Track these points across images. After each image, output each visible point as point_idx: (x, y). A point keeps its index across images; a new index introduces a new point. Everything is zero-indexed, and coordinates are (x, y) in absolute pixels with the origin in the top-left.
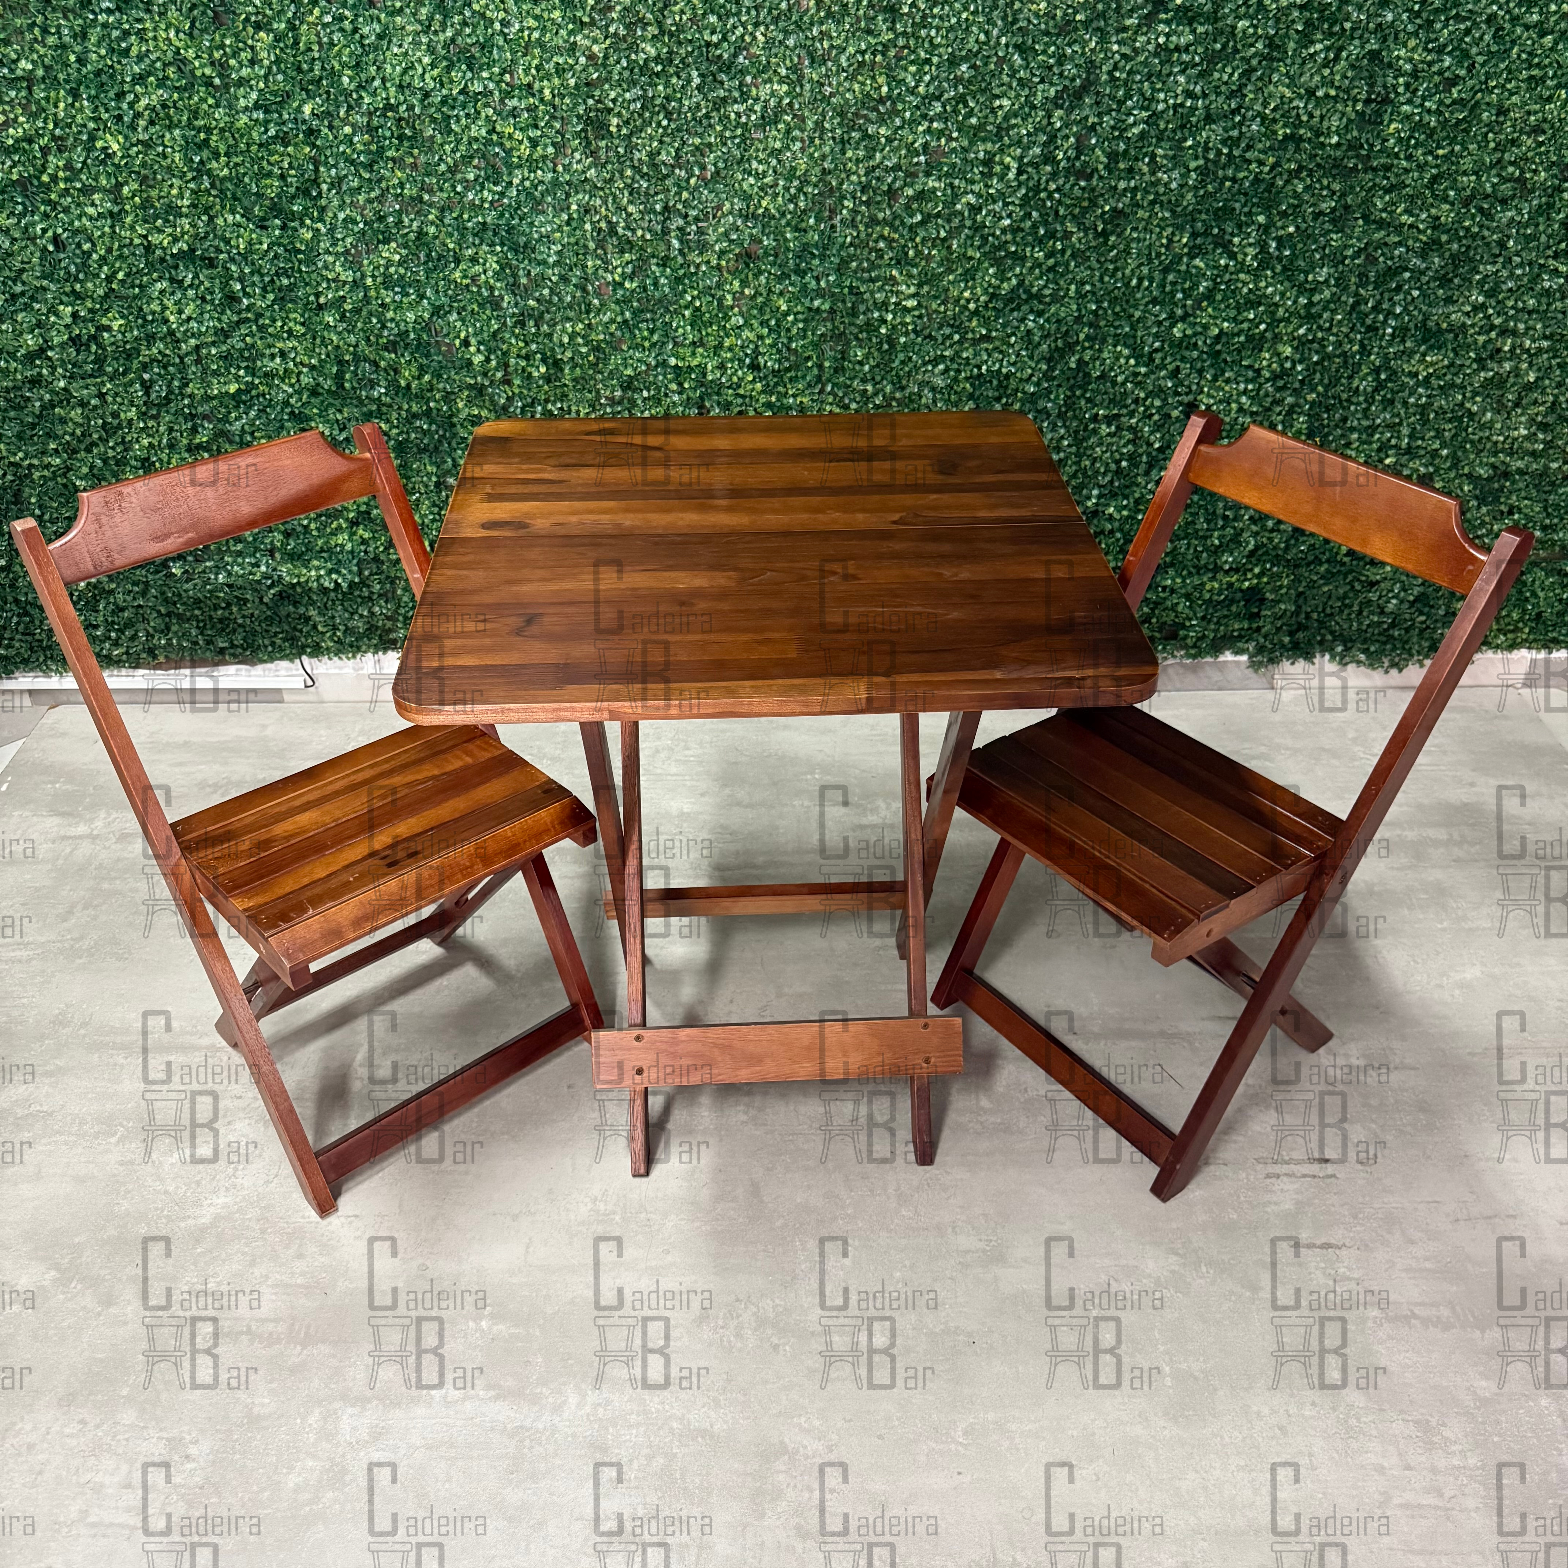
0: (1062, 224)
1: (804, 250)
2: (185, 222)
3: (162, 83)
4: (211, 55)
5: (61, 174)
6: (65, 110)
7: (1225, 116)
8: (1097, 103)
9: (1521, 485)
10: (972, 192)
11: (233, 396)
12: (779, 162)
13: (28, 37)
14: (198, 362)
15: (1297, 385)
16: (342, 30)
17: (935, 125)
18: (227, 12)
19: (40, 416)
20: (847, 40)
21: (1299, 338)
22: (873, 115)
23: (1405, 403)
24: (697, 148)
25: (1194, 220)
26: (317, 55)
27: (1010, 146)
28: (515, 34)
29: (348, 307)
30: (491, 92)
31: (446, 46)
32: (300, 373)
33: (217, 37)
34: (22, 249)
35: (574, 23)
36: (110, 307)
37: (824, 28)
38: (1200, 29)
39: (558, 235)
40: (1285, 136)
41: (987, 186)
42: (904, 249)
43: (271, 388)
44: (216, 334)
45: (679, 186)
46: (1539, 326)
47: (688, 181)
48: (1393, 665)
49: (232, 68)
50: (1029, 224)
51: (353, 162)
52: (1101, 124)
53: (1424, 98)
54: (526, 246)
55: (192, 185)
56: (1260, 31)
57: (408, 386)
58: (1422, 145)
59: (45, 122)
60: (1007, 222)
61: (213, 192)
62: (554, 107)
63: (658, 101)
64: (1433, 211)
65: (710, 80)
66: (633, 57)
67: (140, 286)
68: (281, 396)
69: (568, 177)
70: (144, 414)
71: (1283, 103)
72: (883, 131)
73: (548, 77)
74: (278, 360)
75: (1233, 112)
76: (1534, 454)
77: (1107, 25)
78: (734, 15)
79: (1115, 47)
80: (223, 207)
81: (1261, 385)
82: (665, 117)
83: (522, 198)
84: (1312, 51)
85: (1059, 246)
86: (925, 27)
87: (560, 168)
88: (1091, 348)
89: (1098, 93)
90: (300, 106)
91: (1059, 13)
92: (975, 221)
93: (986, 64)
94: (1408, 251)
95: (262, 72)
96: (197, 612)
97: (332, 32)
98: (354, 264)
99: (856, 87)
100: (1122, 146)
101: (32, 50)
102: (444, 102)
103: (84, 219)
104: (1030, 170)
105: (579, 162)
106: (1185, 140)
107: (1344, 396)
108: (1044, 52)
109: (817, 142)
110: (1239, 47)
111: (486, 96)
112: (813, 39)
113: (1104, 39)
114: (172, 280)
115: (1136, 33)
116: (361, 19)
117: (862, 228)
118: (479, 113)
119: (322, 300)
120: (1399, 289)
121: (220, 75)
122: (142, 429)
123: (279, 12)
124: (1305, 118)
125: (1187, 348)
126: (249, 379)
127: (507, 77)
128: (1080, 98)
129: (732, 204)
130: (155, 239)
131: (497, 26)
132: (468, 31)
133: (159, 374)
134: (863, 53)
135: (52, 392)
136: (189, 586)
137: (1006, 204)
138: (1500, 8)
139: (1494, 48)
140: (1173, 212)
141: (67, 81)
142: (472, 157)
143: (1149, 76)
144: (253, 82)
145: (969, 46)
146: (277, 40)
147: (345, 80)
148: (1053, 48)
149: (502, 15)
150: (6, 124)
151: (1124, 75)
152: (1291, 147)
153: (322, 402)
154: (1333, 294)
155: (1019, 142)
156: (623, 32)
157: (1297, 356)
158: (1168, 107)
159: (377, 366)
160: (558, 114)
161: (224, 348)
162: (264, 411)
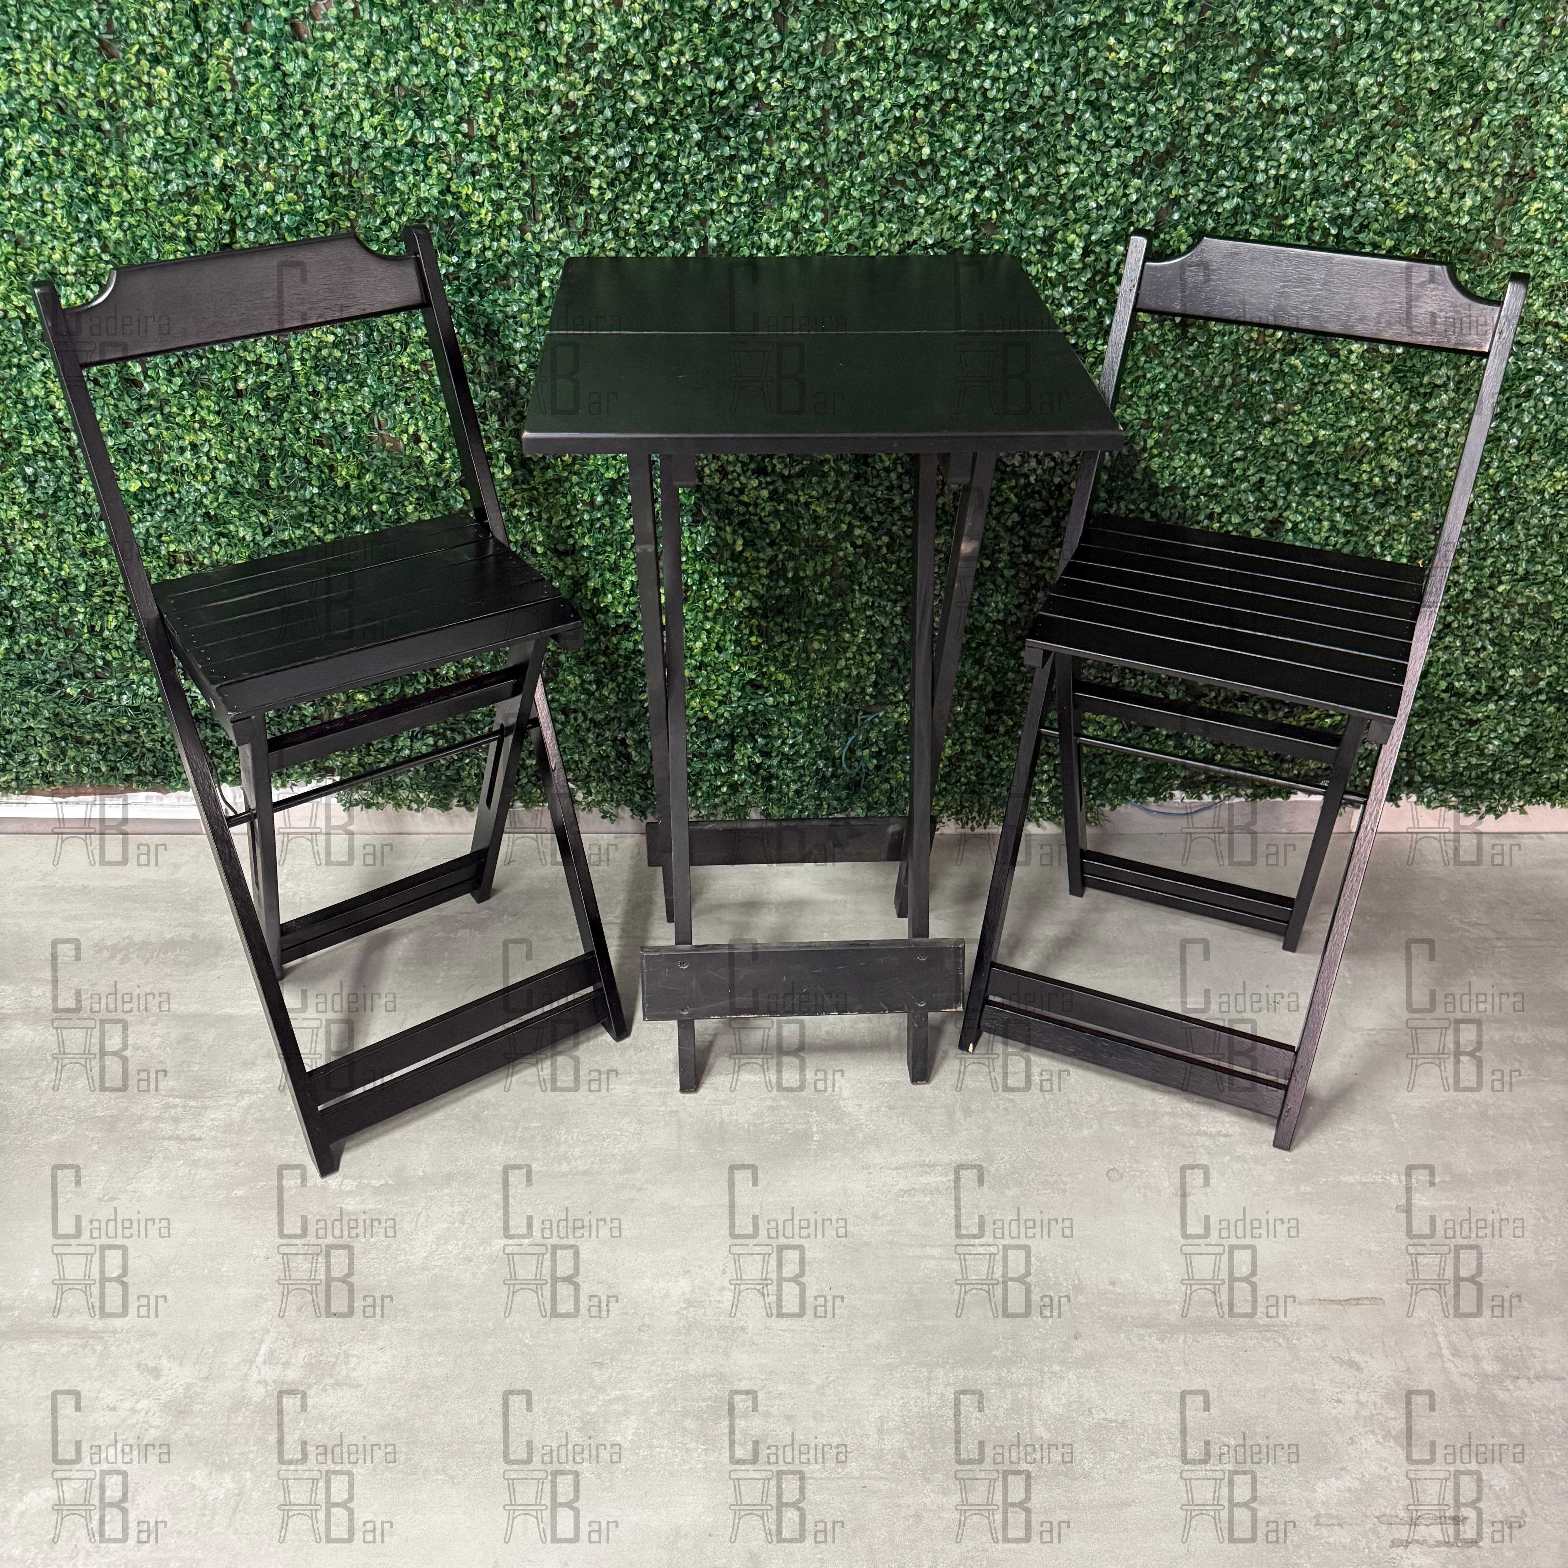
3: (37, 125)
4: (97, 93)
7: (1337, 190)
8: (1183, 172)
11: (135, 495)
12: (796, 233)
15: (1402, 503)
16: (260, 66)
17: (987, 194)
18: (117, 40)
20: (882, 90)
21: (1408, 450)
22: (910, 182)
23: (1526, 524)
24: (697, 217)
26: (229, 97)
27: (1076, 221)
28: (475, 75)
29: (272, 394)
31: (389, 88)
32: (215, 469)
33: (105, 73)
35: (547, 63)
37: (854, 75)
38: (1314, 87)
39: (525, 316)
40: (1408, 217)
43: (180, 485)
44: (113, 421)
48: (1490, 810)
49: (124, 110)
50: (1093, 313)
51: (276, 226)
52: (1186, 197)
54: (487, 326)
55: (78, 249)
56: (1385, 90)
57: (347, 486)
60: (1068, 311)
61: (106, 257)
62: (523, 164)
63: (649, 160)
65: (713, 136)
66: (619, 105)
67: (18, 366)
68: (193, 495)
69: (538, 248)
70: (30, 512)
71: (1407, 177)
72: (922, 200)
73: (515, 128)
74: (188, 454)
75: (1346, 186)
77: (1200, 78)
78: (743, 57)
79: (1210, 106)
81: (1358, 500)
82: (658, 178)
83: (483, 271)
84: (1446, 114)
86: (977, 76)
87: (529, 237)
88: (1160, 455)
89: (1184, 160)
90: (209, 157)
91: (1142, 63)
93: (1052, 124)
95: (161, 116)
96: (97, 735)
97: (247, 68)
99: (892, 148)
100: (1211, 224)
102: (387, 155)
104: (1098, 249)
105: (551, 231)
106: (1286, 217)
108: (1122, 110)
109: (842, 211)
110: (1360, 109)
111: (438, 149)
112: (841, 89)
113: (1195, 96)
115: (1234, 89)
116: (284, 54)
118: (429, 169)
119: (241, 385)
120: (1528, 395)
121: (110, 118)
122: (27, 530)
123: (181, 44)
124: (1432, 194)
125: (1274, 458)
126: (154, 475)
127: (464, 127)
128: (1163, 166)
131: (452, 65)
132: (415, 70)
133: (45, 469)
134: (901, 107)
136: (88, 708)
137: (1067, 289)
142: (421, 221)
143: (1248, 140)
144: (150, 128)
145: (1030, 102)
146: (179, 77)
147: (265, 127)
148: (1132, 106)
149: (458, 51)
151: (1218, 140)
152: (1414, 227)
153: (243, 503)
154: (1451, 400)
155: (1087, 216)
156: (608, 76)
157: (1404, 470)
158: (1269, 178)
159: (309, 462)
160: (527, 172)
161: (123, 439)
162: (172, 511)
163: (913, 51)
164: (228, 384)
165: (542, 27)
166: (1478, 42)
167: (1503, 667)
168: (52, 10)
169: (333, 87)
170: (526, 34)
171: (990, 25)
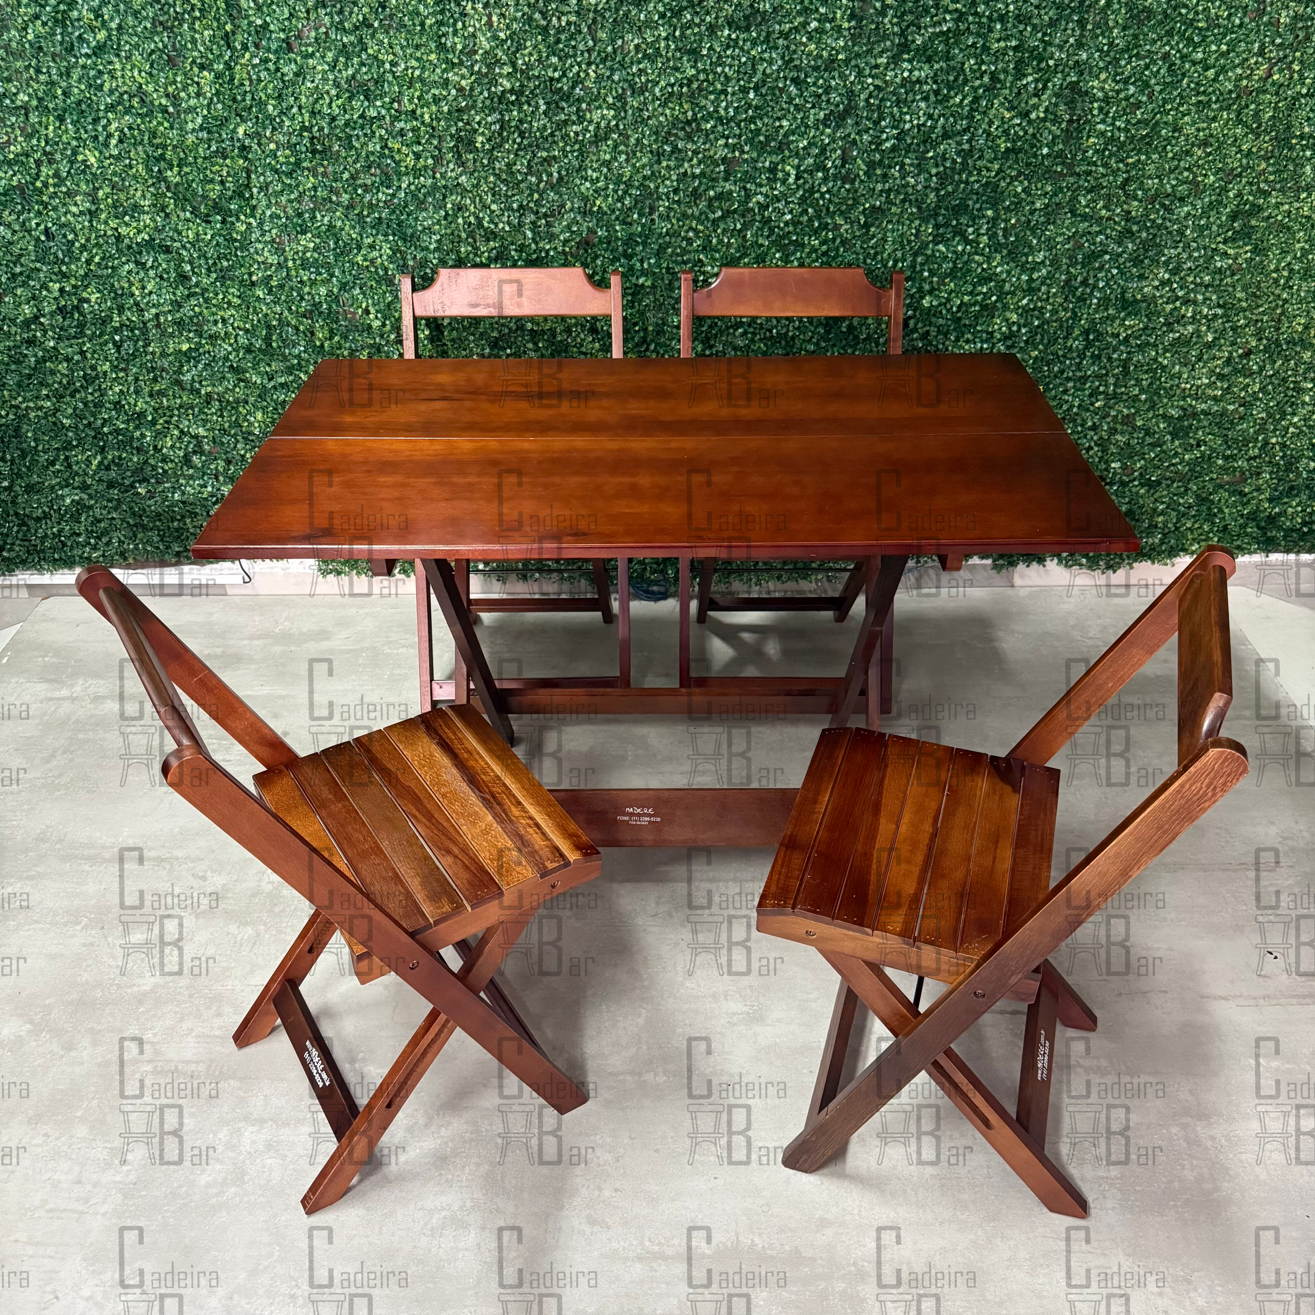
0: (832, 218)
1: (630, 239)
2: (147, 218)
3: (128, 111)
4: (166, 89)
5: (51, 181)
6: (54, 131)
7: (959, 134)
8: (857, 123)
9: (1206, 423)
10: (761, 193)
11: (185, 353)
12: (609, 170)
13: (25, 76)
14: (158, 326)
15: (1022, 345)
16: (267, 69)
17: (730, 141)
18: (179, 56)
19: (34, 369)
20: (659, 75)
21: (1023, 307)
22: (681, 134)
23: (1110, 359)
24: (545, 160)
25: (937, 215)
26: (248, 89)
27: (789, 157)
28: (402, 72)
29: (274, 283)
30: (384, 117)
31: (348, 81)
32: (237, 335)
33: (171, 76)
34: (20, 239)
35: (447, 63)
36: (89, 284)
37: (641, 66)
38: (936, 66)
39: (437, 227)
40: (1007, 149)
41: (772, 189)
42: (708, 238)
43: (214, 346)
44: (171, 304)
45: (531, 190)
46: (1214, 297)
47: (538, 185)
48: (1109, 567)
49: (183, 99)
50: (806, 218)
51: (276, 171)
52: (860, 139)
53: (1114, 119)
54: (412, 236)
55: (152, 189)
56: (983, 68)
57: (322, 346)
58: (1115, 155)
59: (38, 141)
60: (788, 217)
61: (169, 194)
62: (433, 128)
63: (514, 124)
64: (1125, 206)
65: (553, 107)
66: (493, 89)
67: (112, 268)
68: (223, 353)
69: (444, 182)
70: (116, 367)
71: (1003, 123)
72: (690, 146)
73: (427, 105)
74: (220, 325)
75: (965, 130)
76: (1215, 398)
77: (862, 63)
78: (571, 57)
79: (870, 80)
80: (176, 206)
81: (994, 344)
82: (519, 135)
83: (409, 198)
84: (1025, 82)
85: (830, 235)
86: (720, 65)
87: (438, 175)
89: (857, 116)
90: (235, 128)
91: (825, 54)
92: (763, 216)
94: (1107, 238)
95: (206, 102)
96: (158, 523)
97: (259, 71)
98: (279, 250)
99: (668, 112)
100: (878, 157)
101: (28, 85)
102: (347, 124)
103: (69, 216)
104: (805, 175)
105: (452, 171)
106: (928, 152)
107: (1061, 353)
109: (638, 154)
110: (968, 79)
111: (379, 120)
112: (633, 74)
113: (860, 74)
114: (137, 263)
115: (886, 69)
116: (282, 61)
117: (674, 221)
118: (373, 133)
119: (254, 278)
120: (1101, 268)
121: (174, 105)
122: (114, 379)
123: (218, 56)
124: (1021, 134)
125: (934, 315)
126: (197, 340)
127: (396, 105)
128: (844, 119)
129: (572, 203)
130: (123, 230)
131: (387, 66)
132: (364, 70)
133: (127, 336)
135: (44, 350)
136: (151, 502)
137: (787, 203)
138: (1172, 48)
139: (1168, 80)
140: (919, 208)
141: (55, 110)
142: (369, 167)
143: (898, 102)
144: (199, 110)
145: (755, 80)
146: (217, 77)
147: (270, 108)
148: (821, 81)
149: (391, 57)
150: (8, 143)
151: (877, 102)
152: (1012, 156)
153: (255, 358)
154: (1049, 272)
155: (797, 154)
156: (484, 70)
157: (1022, 321)
158: (913, 126)
159: (297, 329)
160: (435, 134)
161: (178, 316)
162: (209, 365)
163: (678, 49)
164: (246, 277)
165: (443, 40)
166: (1040, 35)
167: (1107, 462)
168: (139, 37)
169: (313, 82)
170: (433, 45)
171: (726, 32)
